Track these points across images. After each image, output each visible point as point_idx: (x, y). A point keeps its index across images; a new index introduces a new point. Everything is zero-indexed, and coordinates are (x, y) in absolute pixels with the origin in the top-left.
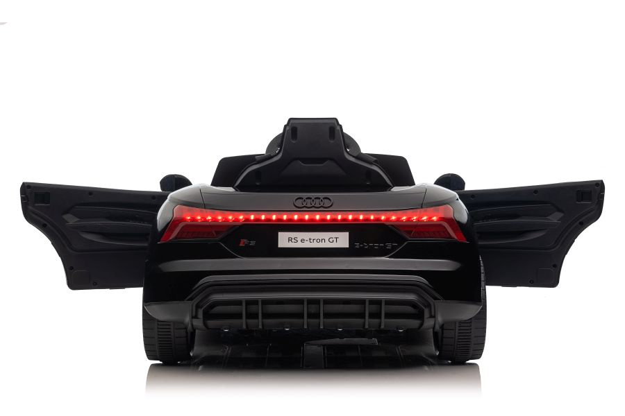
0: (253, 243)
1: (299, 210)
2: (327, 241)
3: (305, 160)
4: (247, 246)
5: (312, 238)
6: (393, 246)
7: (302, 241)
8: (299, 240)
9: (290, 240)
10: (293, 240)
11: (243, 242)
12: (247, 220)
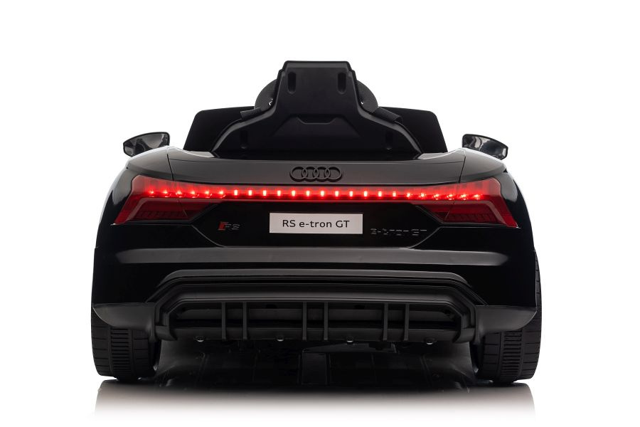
1: (297, 183)
2: (334, 224)
3: (305, 117)
4: (228, 231)
5: (314, 221)
6: (421, 233)
7: (301, 224)
8: (297, 223)
9: (285, 223)
10: (289, 224)
11: (224, 225)
12: (229, 196)
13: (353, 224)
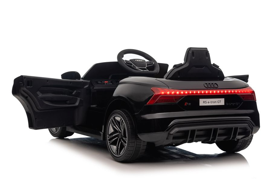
0: (190, 104)
1: (208, 88)
2: (217, 102)
3: (197, 67)
4: (188, 105)
5: (212, 101)
6: (238, 104)
7: (208, 102)
8: (207, 102)
9: (204, 102)
10: (205, 102)
11: (186, 104)
12: (188, 93)
13: (221, 102)
